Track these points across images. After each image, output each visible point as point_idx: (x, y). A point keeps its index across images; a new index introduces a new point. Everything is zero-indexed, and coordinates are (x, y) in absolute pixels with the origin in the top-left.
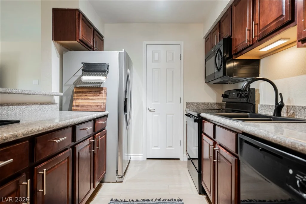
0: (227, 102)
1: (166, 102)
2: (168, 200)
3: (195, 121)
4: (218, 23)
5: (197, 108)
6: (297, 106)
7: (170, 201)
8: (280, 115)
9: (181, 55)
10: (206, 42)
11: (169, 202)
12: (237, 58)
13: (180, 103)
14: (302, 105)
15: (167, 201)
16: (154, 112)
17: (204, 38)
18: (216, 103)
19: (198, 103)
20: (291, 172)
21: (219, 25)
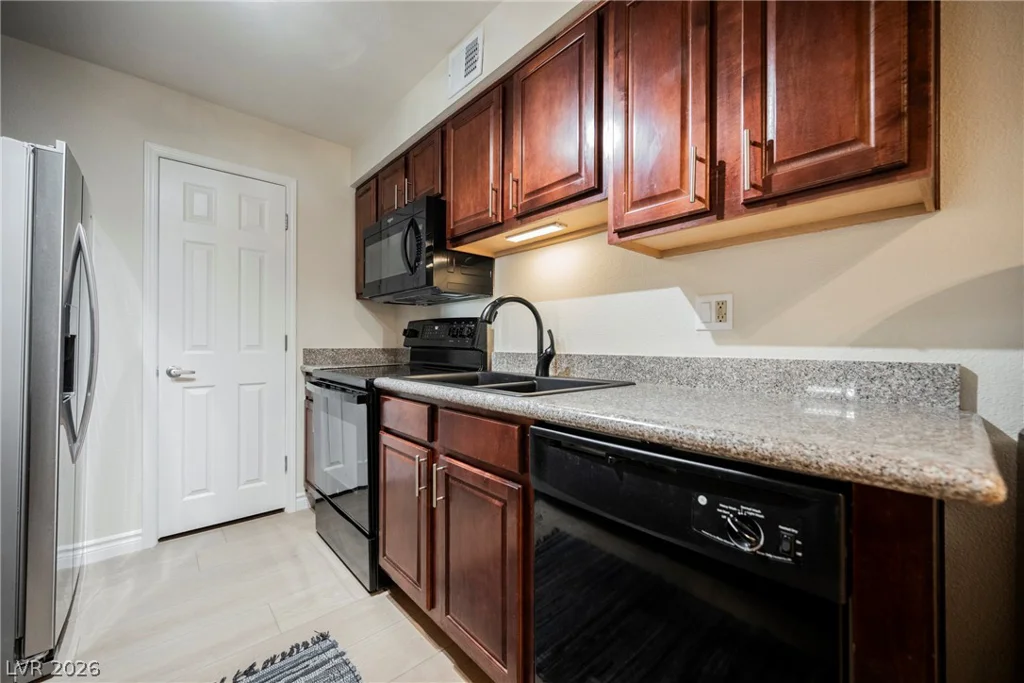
0: (413, 347)
1: (239, 349)
2: (284, 656)
3: (360, 400)
4: (401, 156)
5: (336, 364)
6: (575, 355)
7: (290, 655)
8: (547, 374)
9: (287, 216)
10: (358, 197)
11: (288, 660)
12: (455, 249)
13: (286, 349)
14: (583, 353)
15: (278, 660)
16: (193, 380)
17: (352, 186)
18: (384, 350)
19: (339, 349)
20: (702, 500)
21: (404, 162)
